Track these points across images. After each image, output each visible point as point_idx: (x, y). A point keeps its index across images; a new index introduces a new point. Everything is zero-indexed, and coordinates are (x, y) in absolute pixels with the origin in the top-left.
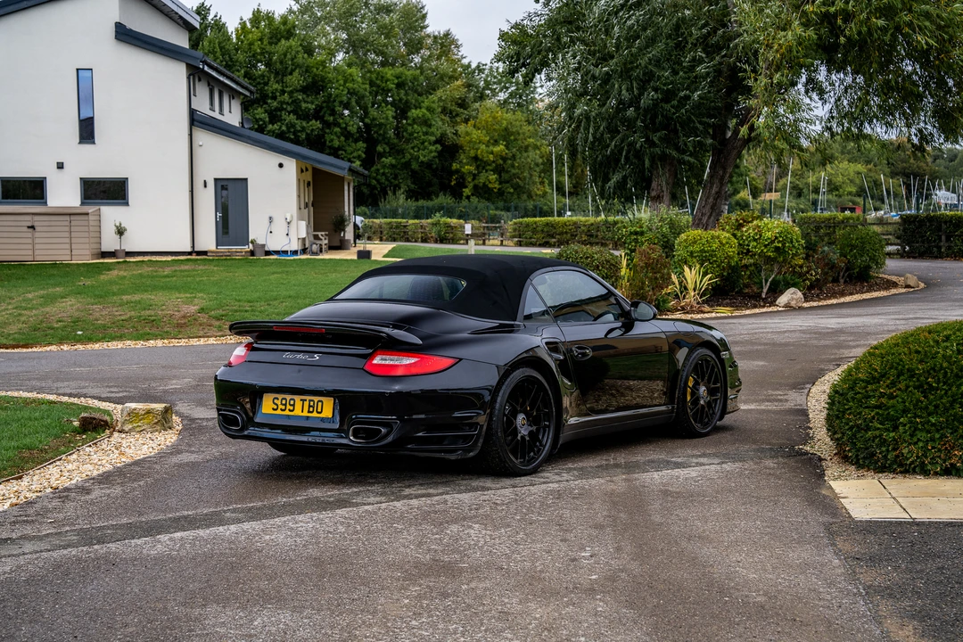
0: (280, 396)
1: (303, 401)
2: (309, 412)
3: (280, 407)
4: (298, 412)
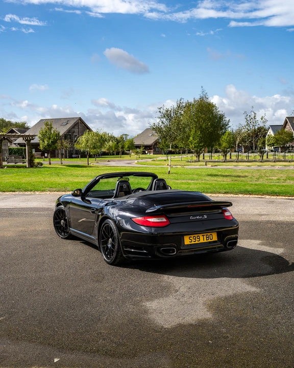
0: (192, 236)
1: (203, 236)
2: (207, 240)
3: (193, 240)
4: (202, 241)
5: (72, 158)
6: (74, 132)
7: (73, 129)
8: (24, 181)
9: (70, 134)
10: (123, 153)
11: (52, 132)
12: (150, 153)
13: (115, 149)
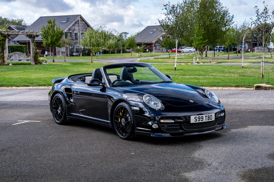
5: (73, 56)
6: (74, 30)
7: (73, 27)
8: (34, 77)
9: (71, 31)
10: (124, 52)
11: (55, 30)
12: (151, 50)
13: (116, 47)
